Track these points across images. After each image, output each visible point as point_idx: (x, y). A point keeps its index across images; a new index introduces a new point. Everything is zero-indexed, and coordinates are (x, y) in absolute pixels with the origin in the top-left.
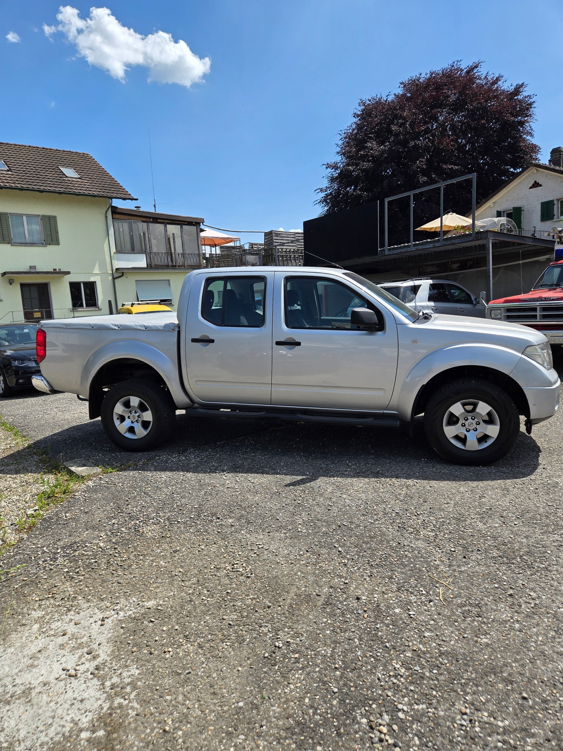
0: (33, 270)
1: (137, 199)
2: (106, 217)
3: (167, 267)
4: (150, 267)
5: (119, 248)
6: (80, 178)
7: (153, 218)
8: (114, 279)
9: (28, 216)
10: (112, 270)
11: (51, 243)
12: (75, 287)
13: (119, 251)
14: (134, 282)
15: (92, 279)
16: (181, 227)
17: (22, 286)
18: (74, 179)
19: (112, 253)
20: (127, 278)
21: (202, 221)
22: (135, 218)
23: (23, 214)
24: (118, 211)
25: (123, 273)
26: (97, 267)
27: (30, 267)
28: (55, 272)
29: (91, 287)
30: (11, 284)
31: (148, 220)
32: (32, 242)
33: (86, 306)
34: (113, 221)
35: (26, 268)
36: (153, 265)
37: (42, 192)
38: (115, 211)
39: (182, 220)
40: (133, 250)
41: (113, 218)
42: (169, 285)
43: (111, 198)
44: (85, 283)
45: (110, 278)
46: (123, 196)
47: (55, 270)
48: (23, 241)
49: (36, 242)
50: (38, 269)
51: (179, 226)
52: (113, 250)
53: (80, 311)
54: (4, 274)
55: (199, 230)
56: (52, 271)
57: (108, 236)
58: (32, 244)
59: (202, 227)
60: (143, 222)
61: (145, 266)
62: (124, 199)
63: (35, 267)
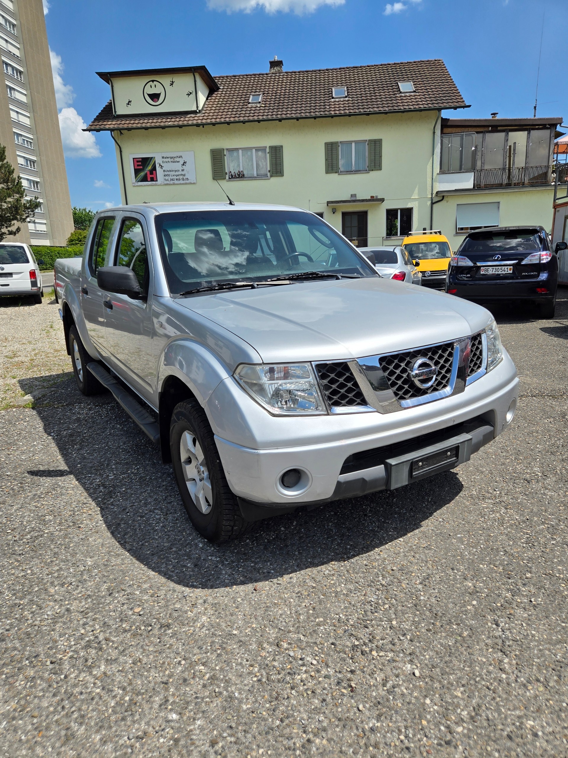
0: (353, 199)
1: (469, 106)
2: (434, 133)
3: (500, 186)
4: (477, 187)
5: (445, 168)
6: (414, 92)
7: (492, 126)
8: (433, 204)
9: (356, 142)
10: (432, 194)
11: (374, 169)
12: (391, 214)
13: (442, 172)
14: (456, 205)
15: (409, 206)
16: (529, 133)
17: (344, 214)
18: (407, 94)
19: (435, 174)
20: (447, 202)
21: (560, 121)
22: (470, 129)
23: (352, 141)
24: (449, 124)
25: (443, 197)
26: (416, 191)
27: (352, 195)
28: (373, 199)
29: (407, 213)
30: (334, 213)
31: (486, 129)
32: (358, 169)
33: (400, 235)
34: (441, 137)
35: (347, 197)
36: (483, 184)
37: (368, 114)
38: (446, 124)
39: (531, 123)
40: (461, 170)
41: (442, 132)
42: (499, 208)
43: (439, 110)
44: (402, 210)
45: (429, 203)
46: (452, 105)
47: (372, 197)
48: (350, 169)
49: (361, 169)
50: (358, 198)
51: (526, 132)
52: (437, 170)
53: (392, 240)
54: (328, 203)
55: (553, 134)
56: (370, 198)
57: (433, 155)
58: (357, 172)
59: (559, 129)
60: (477, 132)
61: (472, 187)
62: (455, 108)
63: (355, 195)
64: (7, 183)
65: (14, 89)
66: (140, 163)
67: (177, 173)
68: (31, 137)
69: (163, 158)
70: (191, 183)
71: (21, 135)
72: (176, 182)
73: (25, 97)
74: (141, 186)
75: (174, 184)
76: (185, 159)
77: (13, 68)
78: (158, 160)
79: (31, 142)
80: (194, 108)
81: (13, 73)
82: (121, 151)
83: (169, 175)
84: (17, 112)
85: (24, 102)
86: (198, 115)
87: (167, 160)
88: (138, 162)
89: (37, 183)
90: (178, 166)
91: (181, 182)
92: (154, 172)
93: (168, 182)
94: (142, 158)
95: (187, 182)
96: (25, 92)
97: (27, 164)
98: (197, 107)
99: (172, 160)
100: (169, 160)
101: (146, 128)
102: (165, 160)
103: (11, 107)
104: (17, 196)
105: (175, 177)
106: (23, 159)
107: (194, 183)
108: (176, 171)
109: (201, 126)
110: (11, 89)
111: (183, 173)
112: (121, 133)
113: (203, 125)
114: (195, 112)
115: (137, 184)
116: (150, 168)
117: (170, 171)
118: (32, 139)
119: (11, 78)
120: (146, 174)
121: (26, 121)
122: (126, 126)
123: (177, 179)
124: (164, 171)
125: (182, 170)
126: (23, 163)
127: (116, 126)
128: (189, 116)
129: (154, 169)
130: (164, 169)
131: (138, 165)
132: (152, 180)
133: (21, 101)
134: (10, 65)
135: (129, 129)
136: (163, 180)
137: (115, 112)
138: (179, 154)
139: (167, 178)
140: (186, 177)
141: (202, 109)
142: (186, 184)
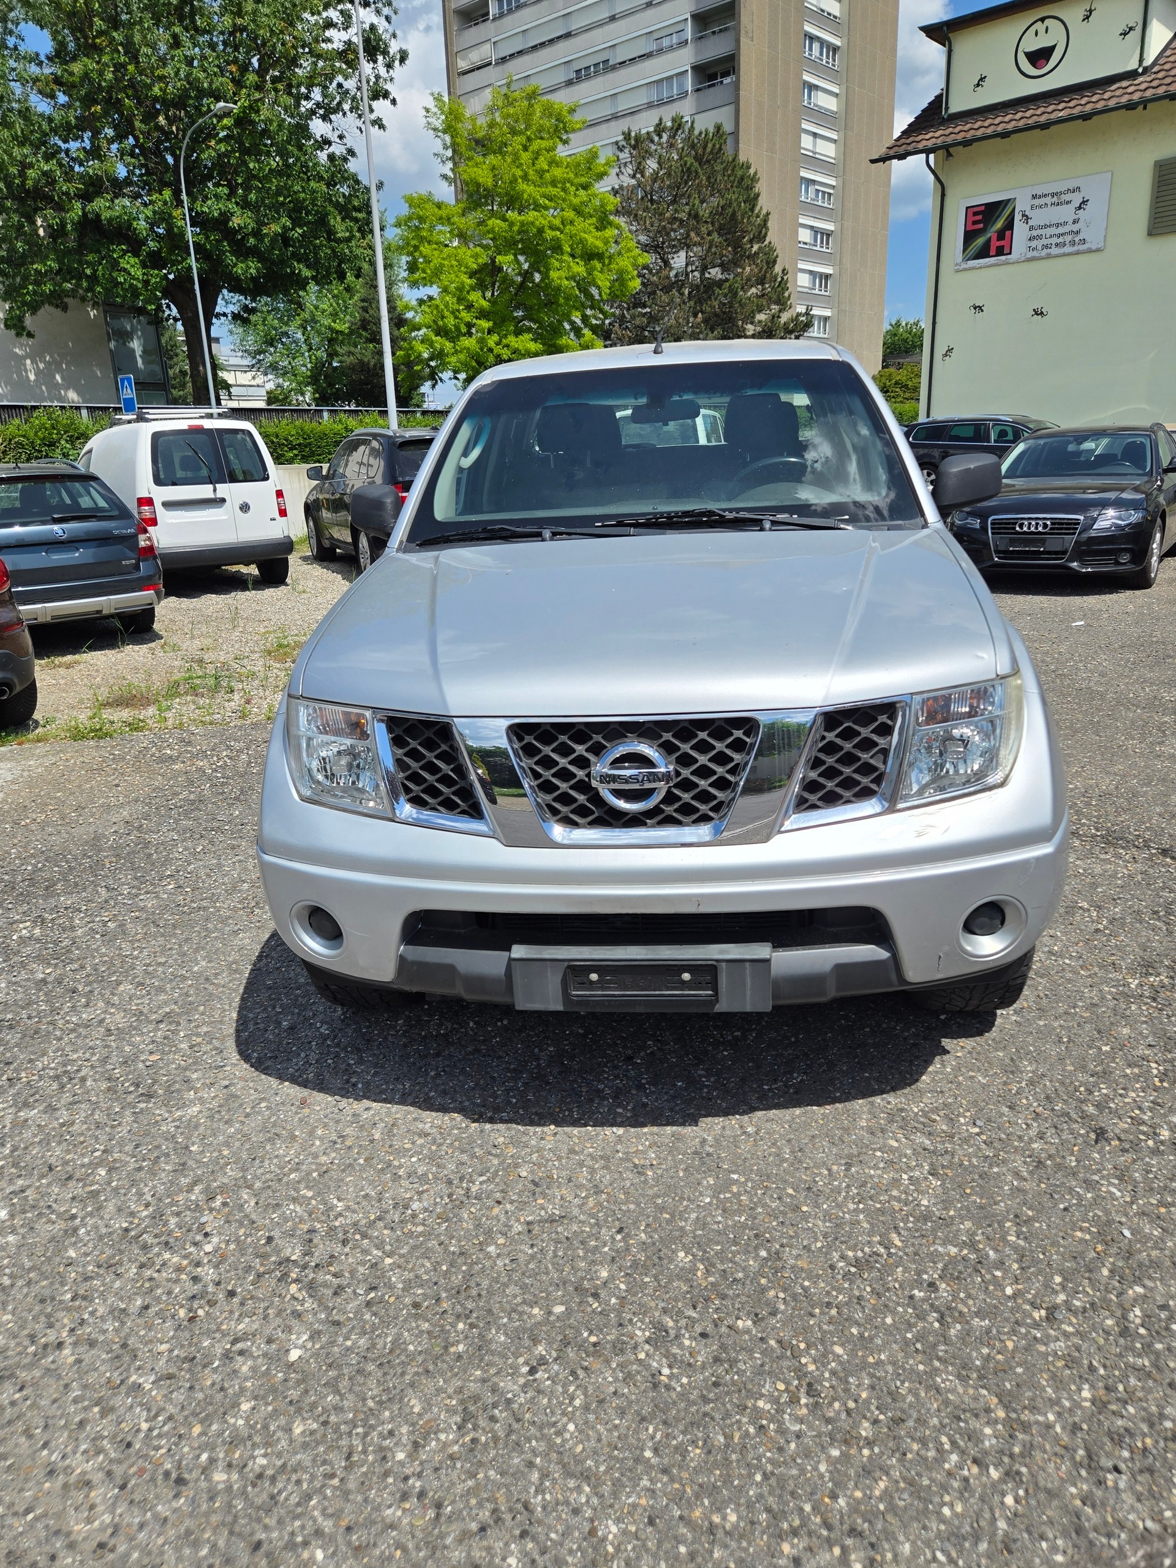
64: (763, 284)
65: (817, 87)
66: (980, 217)
67: (1061, 230)
68: (832, 182)
69: (1034, 197)
70: (1090, 251)
71: (814, 182)
72: (1054, 251)
73: (834, 100)
74: (973, 268)
75: (1049, 257)
76: (1085, 193)
77: (822, 42)
78: (1022, 205)
79: (830, 194)
80: (1133, 65)
81: (821, 54)
82: (943, 195)
83: (1040, 237)
84: (815, 135)
85: (832, 112)
86: (1141, 79)
87: (1042, 201)
88: (975, 214)
89: (827, 277)
90: (1066, 213)
91: (1068, 249)
92: (1008, 233)
93: (1035, 254)
94: (986, 205)
95: (1082, 247)
96: (836, 90)
97: (816, 240)
98: (1141, 61)
99: (1055, 199)
100: (1049, 200)
101: (1005, 135)
102: (1037, 202)
103: (805, 125)
104: (775, 308)
105: (1055, 240)
106: (808, 231)
107: (1098, 250)
108: (1058, 225)
109: (1141, 107)
110: (812, 87)
111: (1075, 228)
112: (949, 155)
113: (1145, 103)
114: (1132, 75)
115: (964, 266)
116: (999, 225)
117: (1046, 226)
118: (833, 187)
119: (816, 67)
120: (989, 240)
121: (827, 150)
122: (960, 137)
123: (1057, 245)
124: (1031, 228)
125: (1074, 222)
126: (807, 240)
127: (939, 141)
128: (1113, 87)
129: (1010, 225)
130: (1031, 223)
131: (974, 223)
132: (1000, 252)
133: (827, 110)
134: (818, 39)
135: (966, 143)
136: (1024, 250)
137: (947, 108)
138: (1071, 185)
139: (1034, 244)
140: (1081, 236)
141: (1154, 63)
142: (1078, 253)
